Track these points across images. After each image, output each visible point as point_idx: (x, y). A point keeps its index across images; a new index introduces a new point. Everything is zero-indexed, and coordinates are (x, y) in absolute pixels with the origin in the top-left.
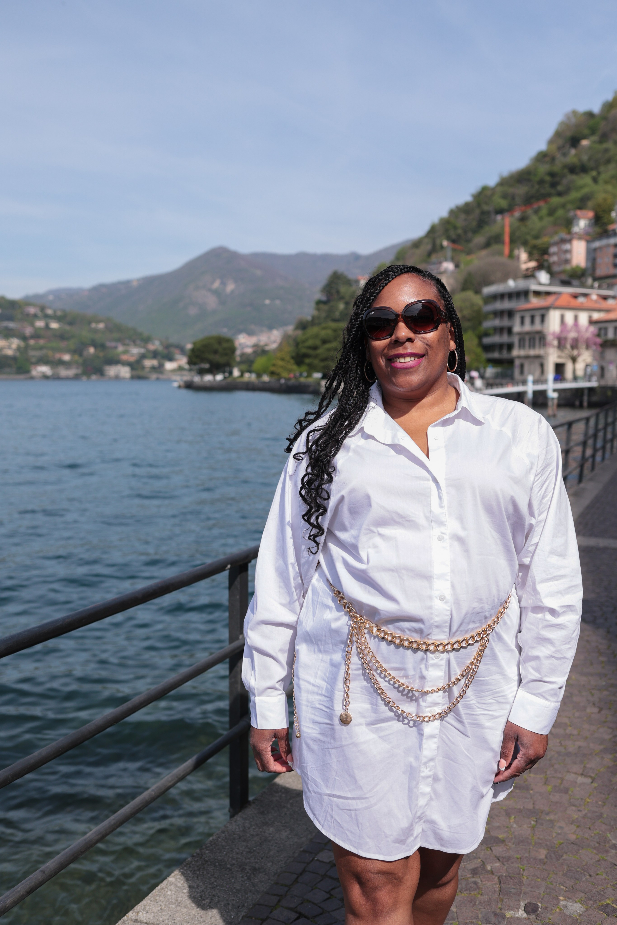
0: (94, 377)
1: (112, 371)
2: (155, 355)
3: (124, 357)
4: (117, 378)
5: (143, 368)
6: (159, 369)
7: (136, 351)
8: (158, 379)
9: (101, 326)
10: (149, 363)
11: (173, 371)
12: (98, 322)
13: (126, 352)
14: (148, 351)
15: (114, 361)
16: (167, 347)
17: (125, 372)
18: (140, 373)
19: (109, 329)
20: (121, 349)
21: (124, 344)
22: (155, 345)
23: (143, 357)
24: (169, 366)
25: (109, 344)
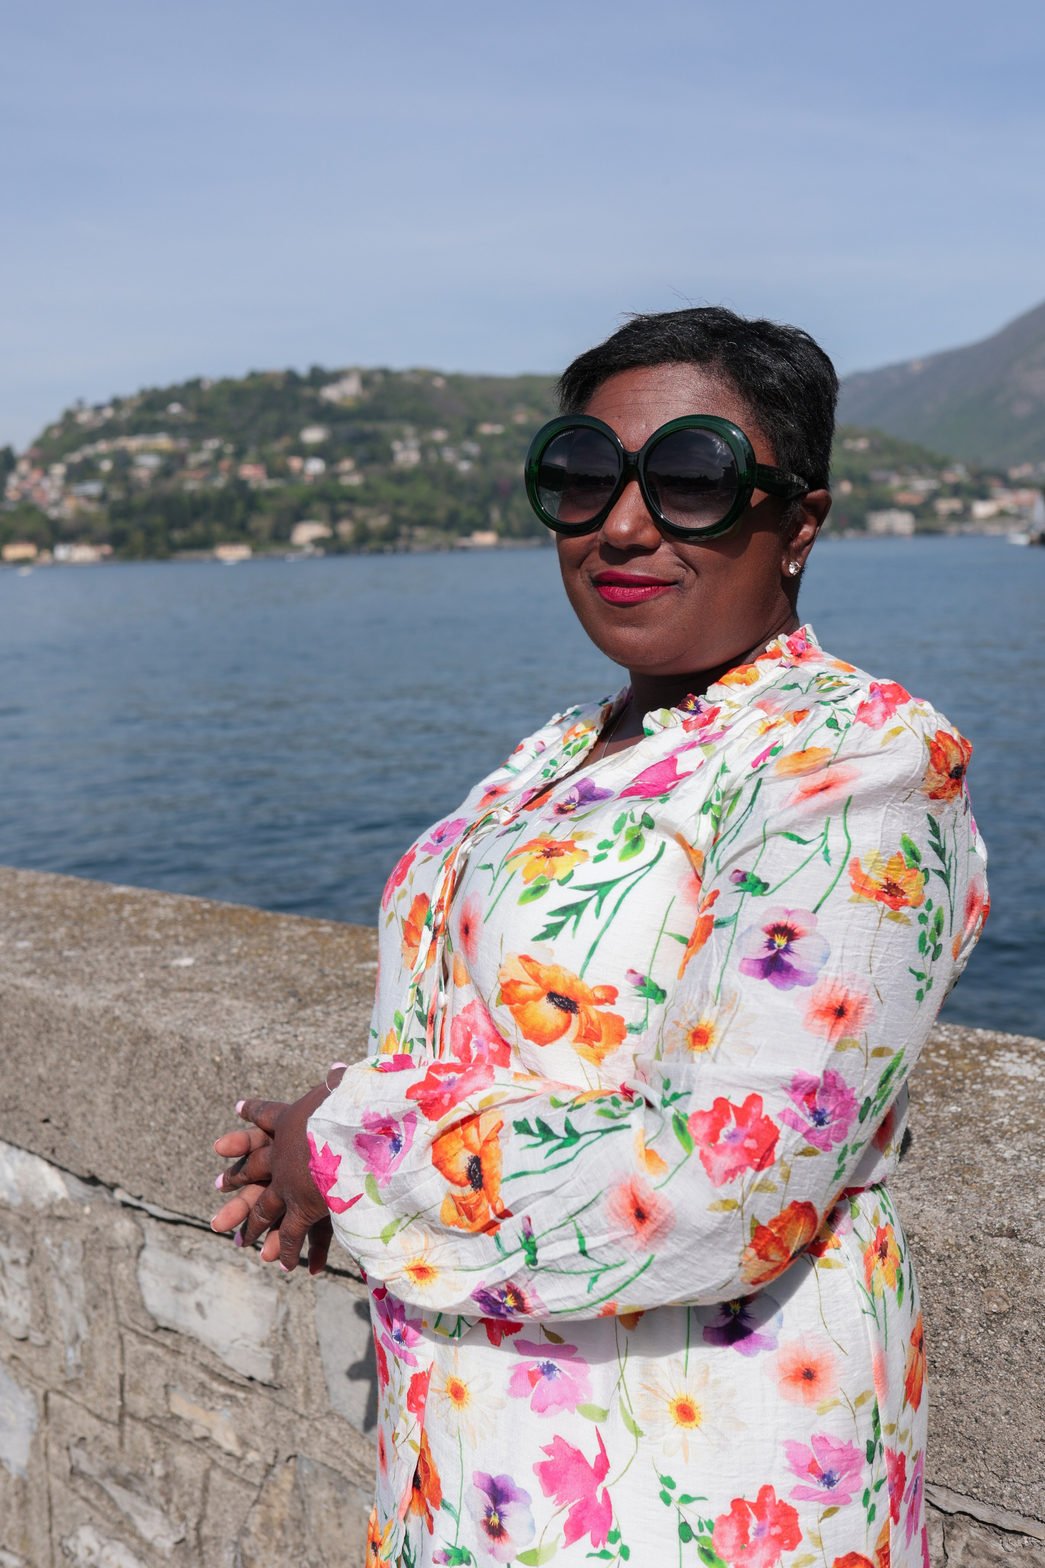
0: (850, 534)
1: (880, 522)
2: (956, 490)
3: (903, 498)
4: (890, 534)
5: (934, 514)
6: (963, 516)
7: (922, 485)
8: (962, 534)
9: (862, 444)
10: (945, 506)
11: (990, 519)
12: (856, 437)
13: (905, 488)
14: (944, 484)
15: (884, 504)
16: (979, 475)
17: (903, 522)
18: (930, 523)
19: (875, 450)
20: (895, 482)
21: (902, 474)
22: (957, 474)
23: (935, 495)
24: (982, 509)
25: (877, 475)
